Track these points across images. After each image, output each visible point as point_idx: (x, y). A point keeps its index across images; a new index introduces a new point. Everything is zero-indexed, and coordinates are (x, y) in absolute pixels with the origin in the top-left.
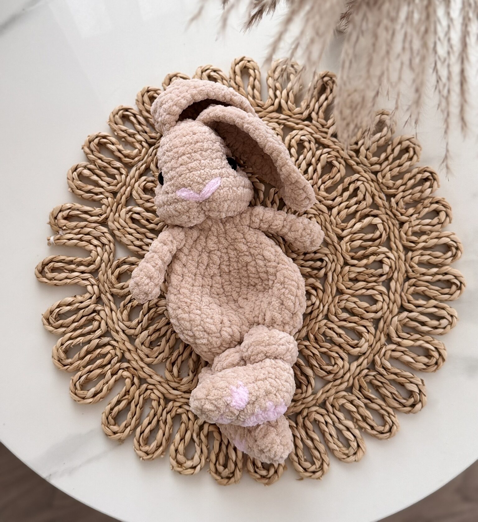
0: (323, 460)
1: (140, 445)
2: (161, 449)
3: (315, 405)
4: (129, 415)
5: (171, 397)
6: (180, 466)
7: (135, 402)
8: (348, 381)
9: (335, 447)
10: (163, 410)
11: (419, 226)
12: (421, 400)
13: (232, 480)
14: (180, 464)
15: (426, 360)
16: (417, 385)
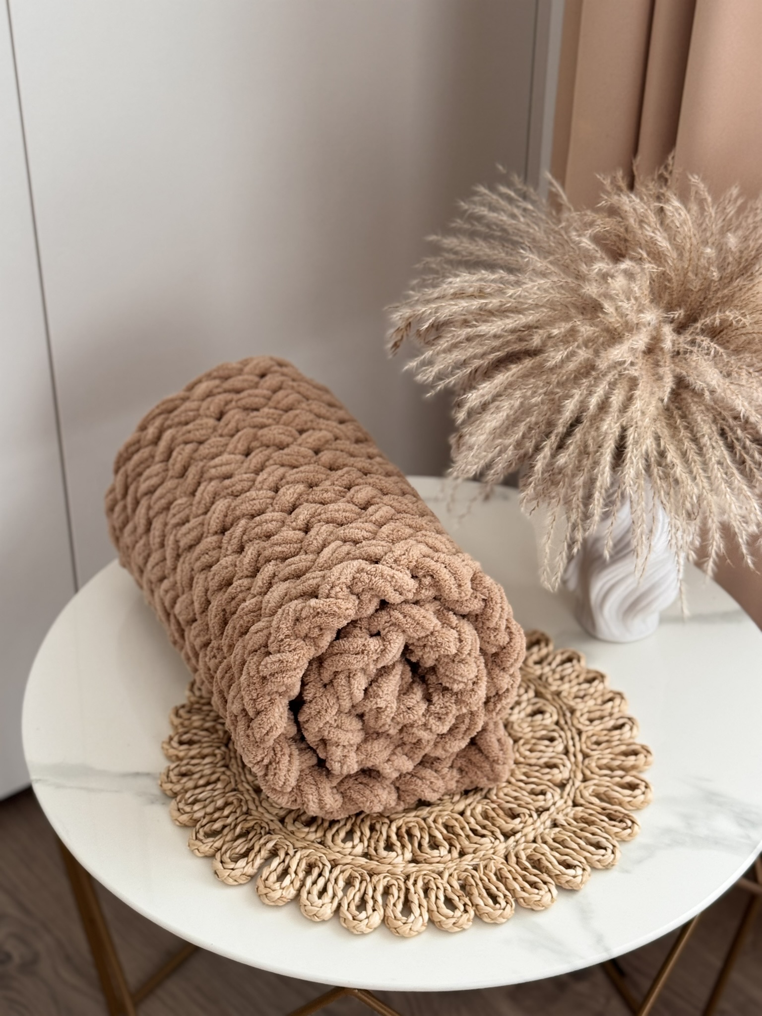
11: (435, 888)
13: (173, 717)
16: (244, 868)
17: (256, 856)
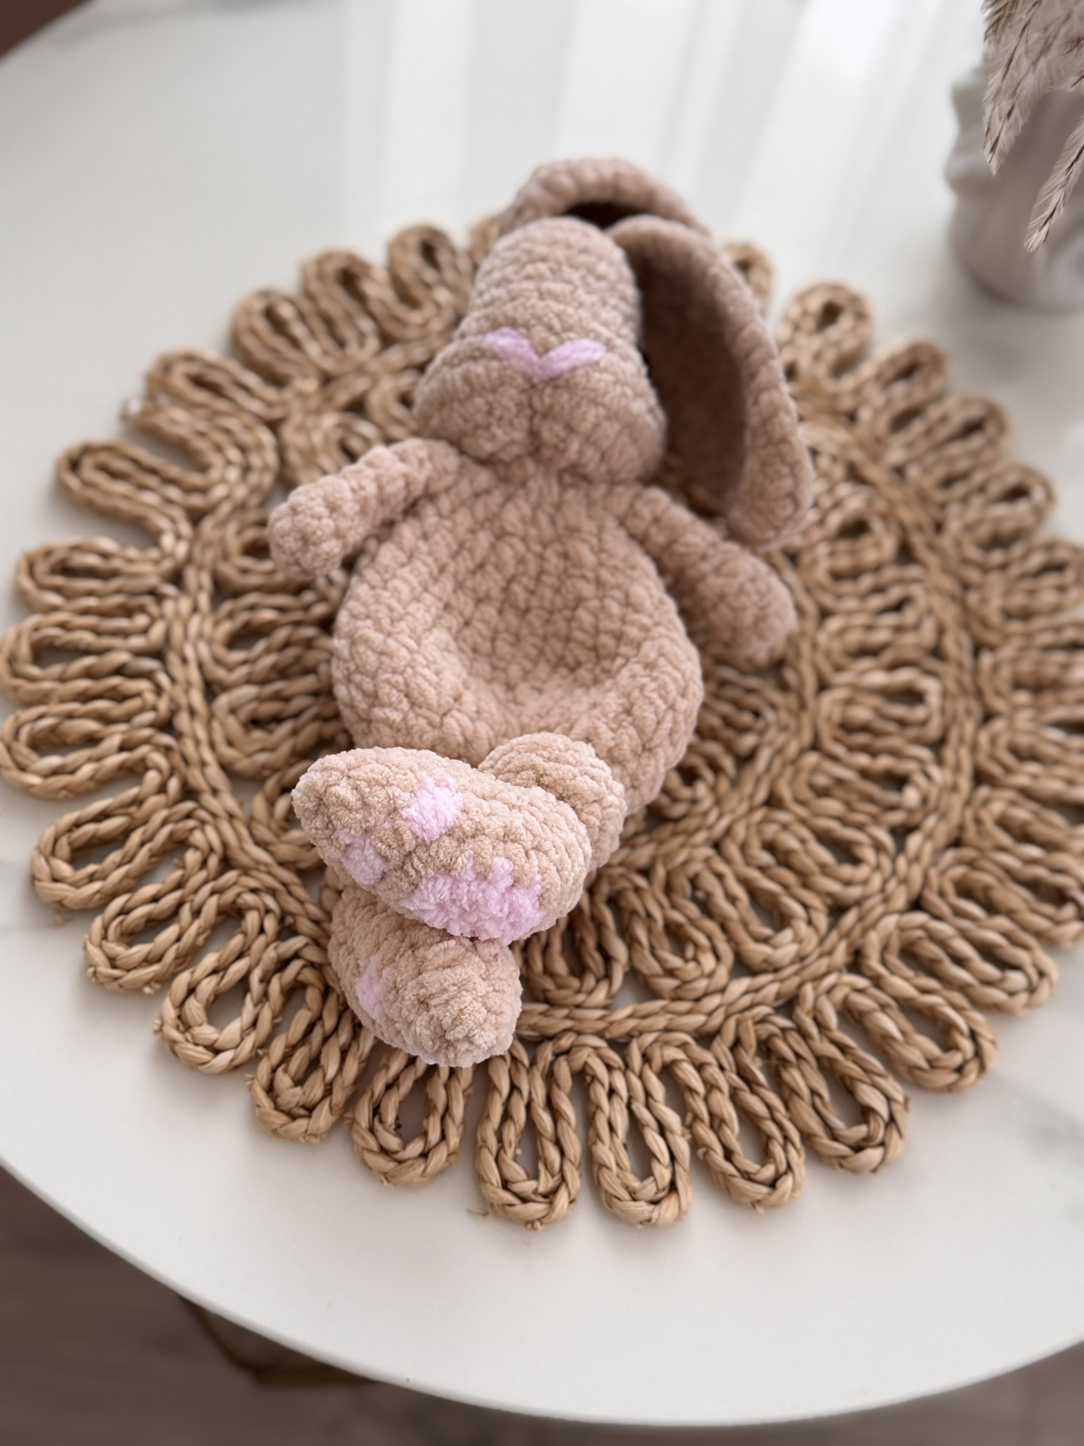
0: (563, 1179)
1: (105, 937)
2: (155, 968)
3: (600, 1034)
4: (115, 856)
5: (243, 859)
6: (182, 1028)
7: (144, 832)
8: (710, 1014)
9: (610, 1159)
10: (206, 882)
12: (887, 1141)
13: (301, 1124)
14: (184, 1024)
15: (934, 1049)
16: (889, 1099)
17: (857, 1061)
